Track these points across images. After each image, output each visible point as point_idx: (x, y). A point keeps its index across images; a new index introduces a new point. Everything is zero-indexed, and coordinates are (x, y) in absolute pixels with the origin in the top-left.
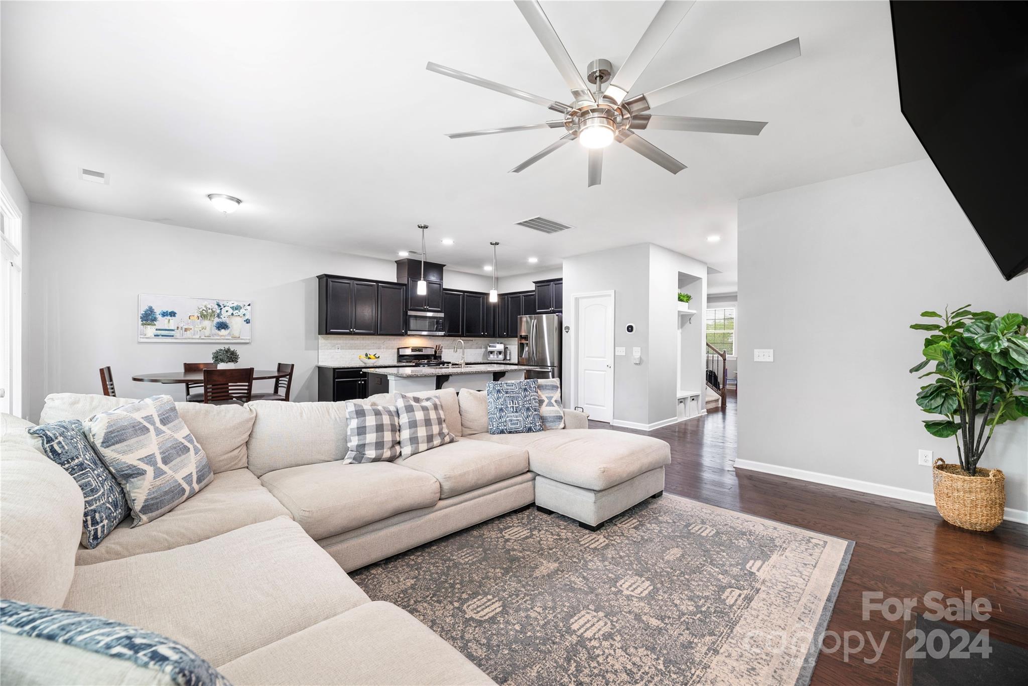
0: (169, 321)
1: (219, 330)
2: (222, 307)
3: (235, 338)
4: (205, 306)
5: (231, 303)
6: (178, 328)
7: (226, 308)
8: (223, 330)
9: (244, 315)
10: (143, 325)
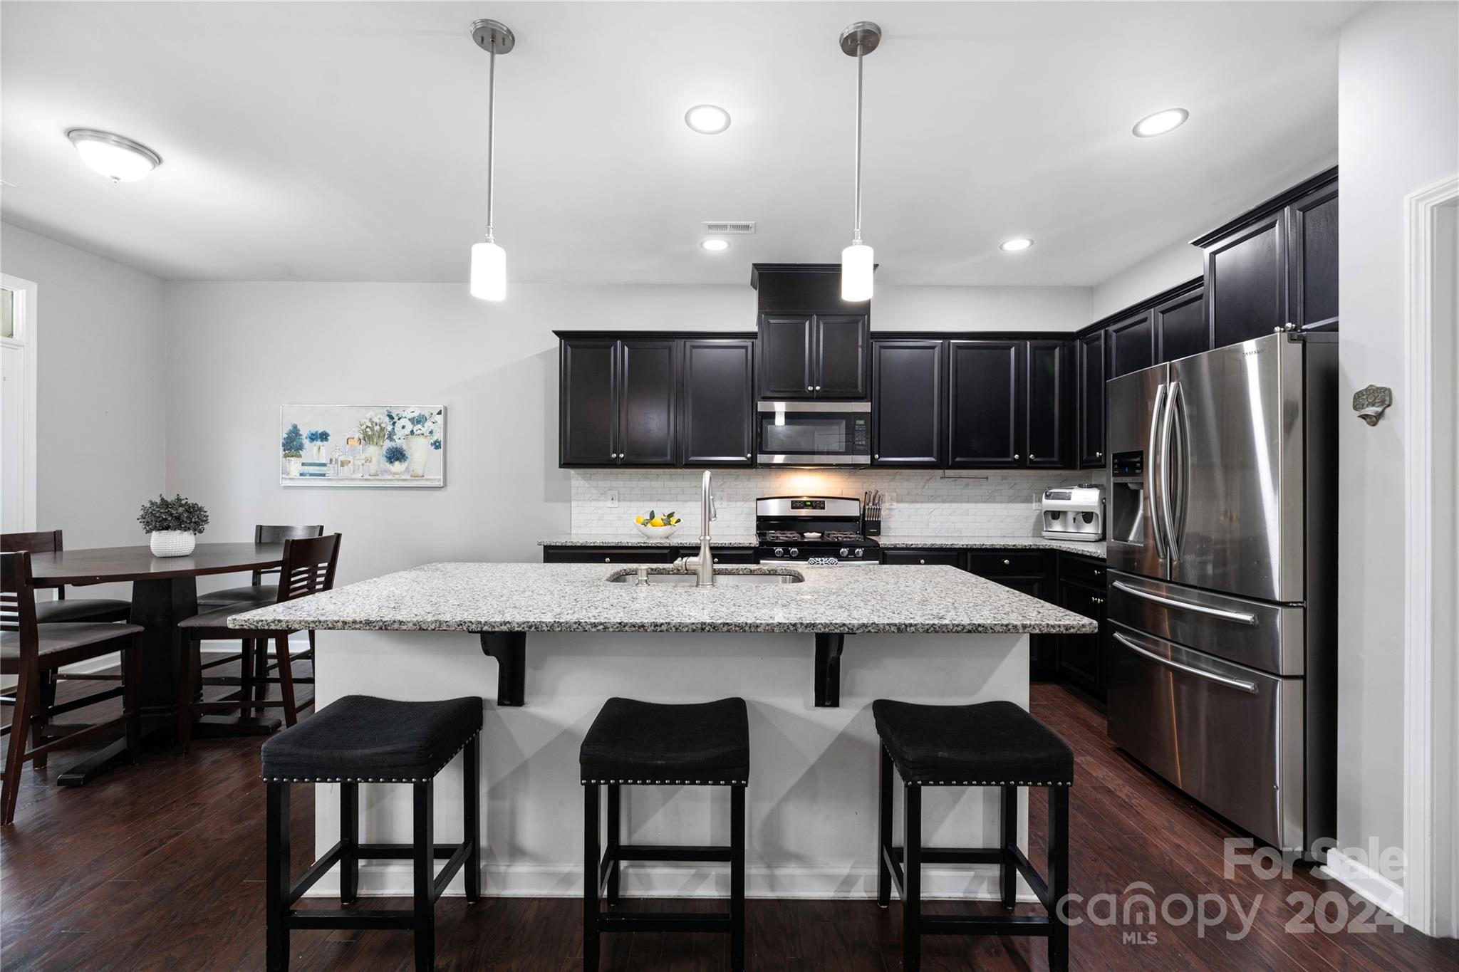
0: (319, 448)
1: (391, 462)
2: (396, 418)
3: (415, 476)
4: (371, 420)
5: (409, 410)
6: (331, 460)
7: (403, 422)
8: (397, 463)
9: (431, 432)
10: (286, 456)
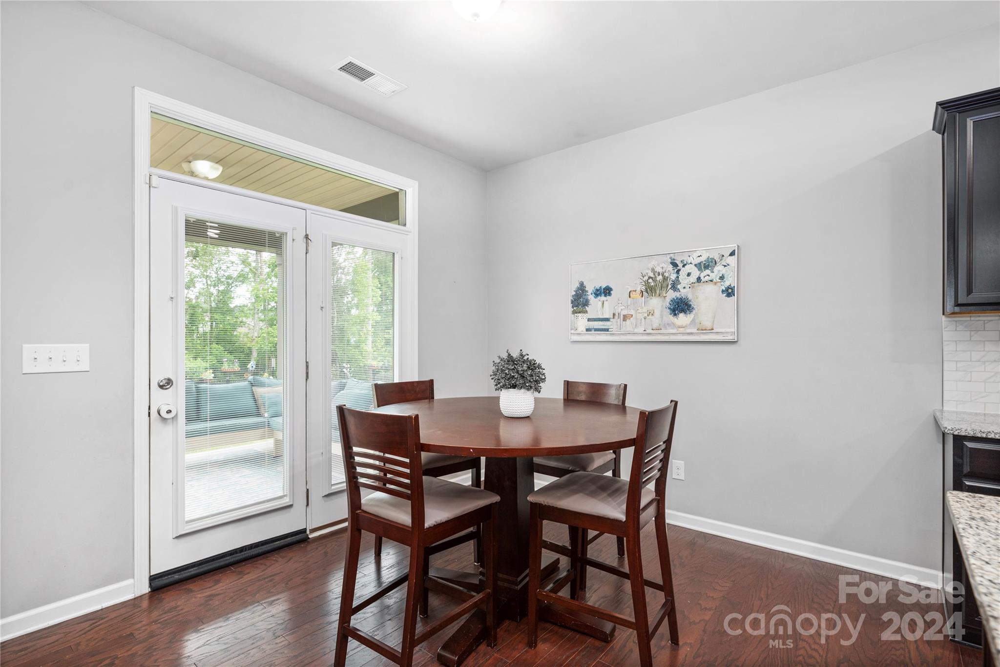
0: (603, 304)
1: (675, 315)
2: (680, 265)
3: (703, 330)
4: (653, 270)
5: (695, 255)
6: (614, 315)
7: (688, 268)
8: (681, 315)
9: (722, 278)
10: (574, 312)
